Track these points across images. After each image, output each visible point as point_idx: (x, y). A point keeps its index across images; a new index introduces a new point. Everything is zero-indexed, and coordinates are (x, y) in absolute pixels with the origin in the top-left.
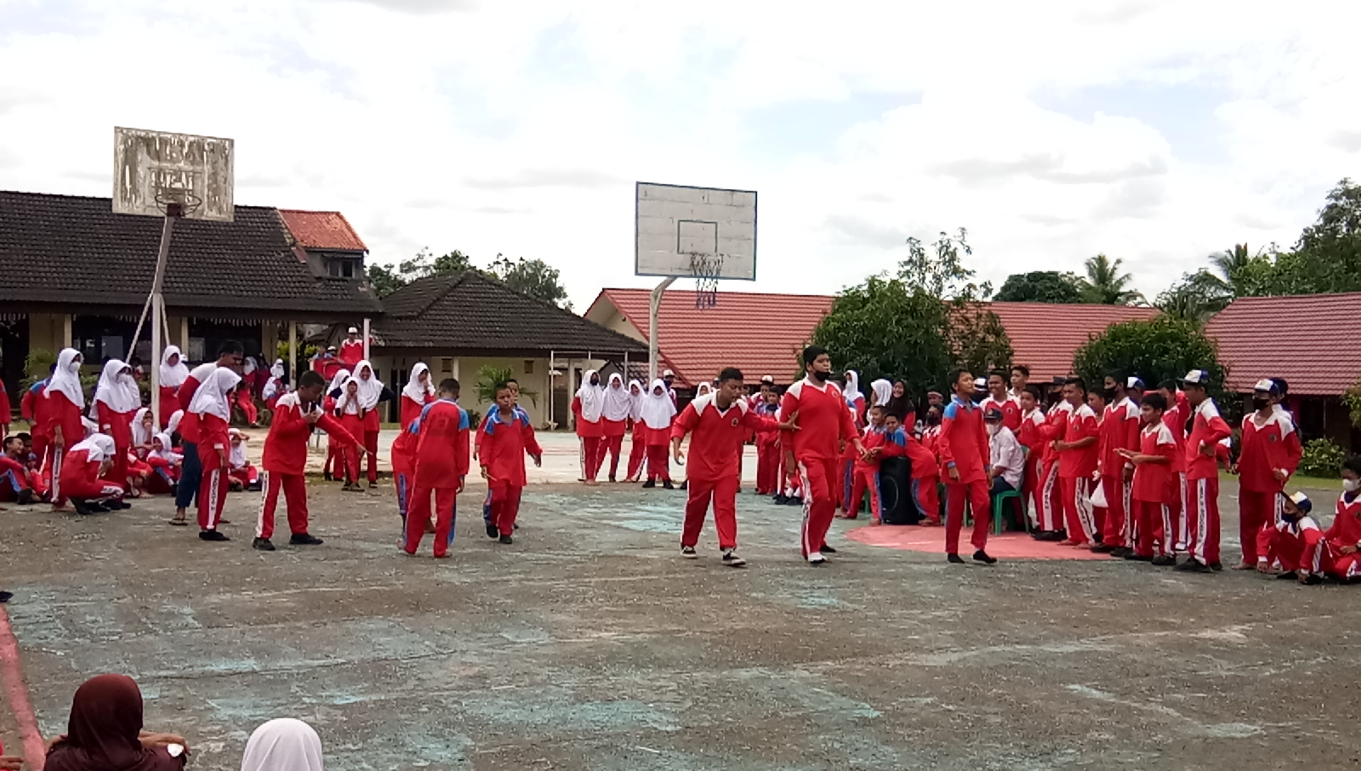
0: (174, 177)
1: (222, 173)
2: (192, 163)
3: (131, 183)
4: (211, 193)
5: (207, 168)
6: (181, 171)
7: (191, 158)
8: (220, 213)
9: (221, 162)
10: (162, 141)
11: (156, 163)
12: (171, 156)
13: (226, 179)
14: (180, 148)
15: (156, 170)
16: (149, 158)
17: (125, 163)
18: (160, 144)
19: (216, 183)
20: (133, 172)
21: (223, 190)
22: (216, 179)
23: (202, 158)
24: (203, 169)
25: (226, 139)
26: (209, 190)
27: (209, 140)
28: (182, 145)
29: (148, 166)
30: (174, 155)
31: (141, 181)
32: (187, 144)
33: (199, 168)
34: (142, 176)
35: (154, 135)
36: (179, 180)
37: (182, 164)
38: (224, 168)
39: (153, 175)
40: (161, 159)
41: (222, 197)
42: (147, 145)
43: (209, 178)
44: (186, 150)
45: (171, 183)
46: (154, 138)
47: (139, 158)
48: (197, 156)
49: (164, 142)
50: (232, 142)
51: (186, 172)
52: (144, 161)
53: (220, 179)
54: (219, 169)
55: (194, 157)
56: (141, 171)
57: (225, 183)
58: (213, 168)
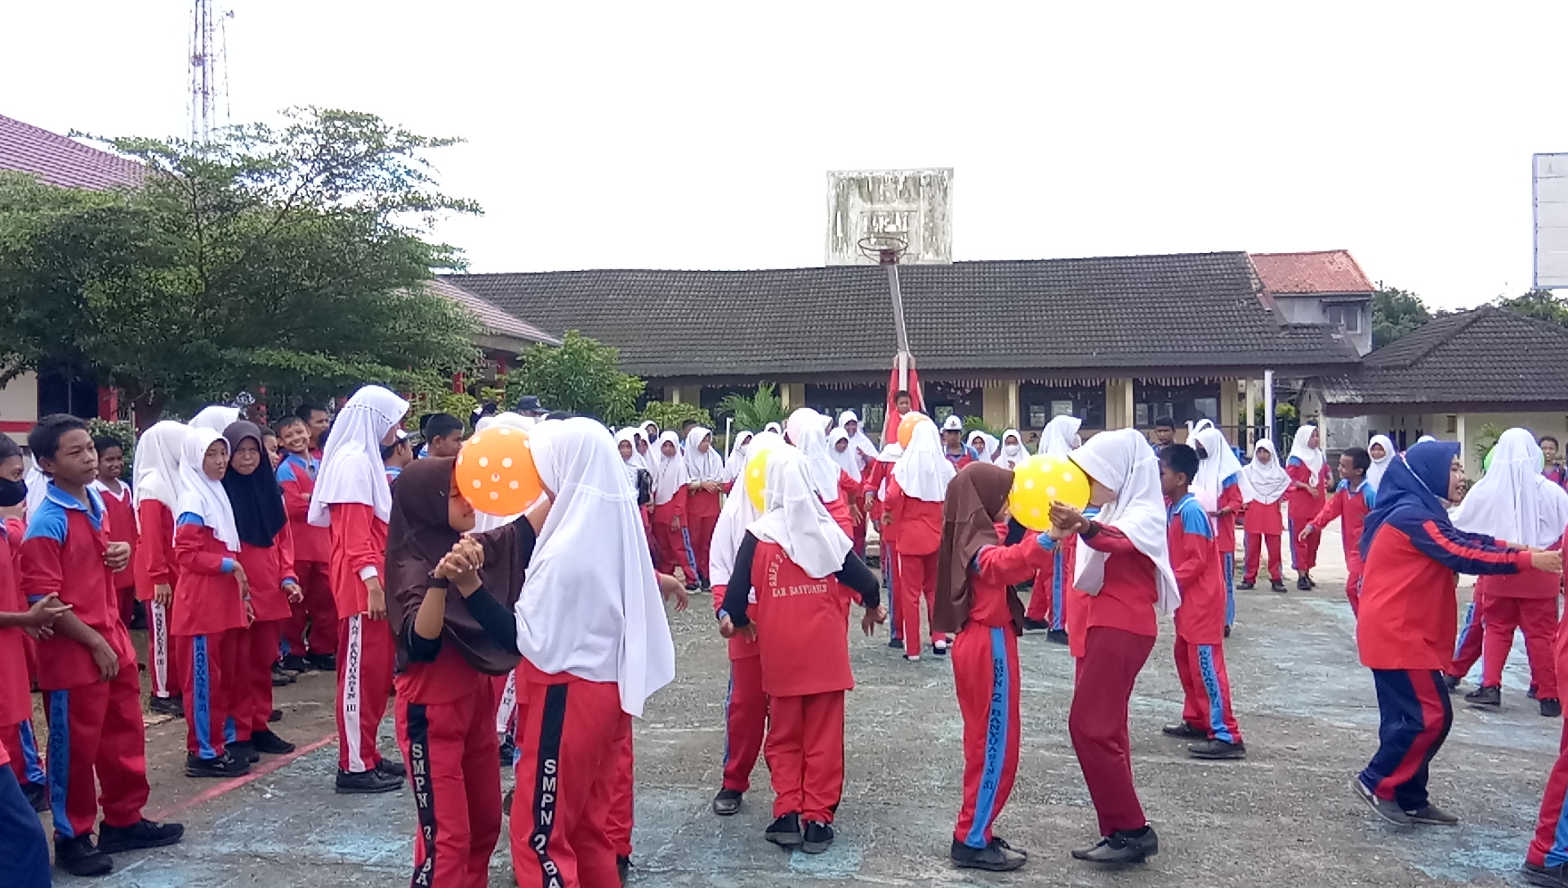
0: (887, 220)
1: (940, 209)
2: (907, 201)
3: (843, 230)
4: (927, 234)
5: (924, 206)
6: (894, 211)
7: (906, 196)
8: (937, 255)
9: (939, 196)
10: (876, 180)
11: (868, 206)
12: (885, 196)
13: (944, 215)
14: (894, 186)
15: (869, 214)
16: (861, 200)
17: (837, 208)
18: (873, 183)
19: (933, 221)
20: (845, 218)
21: (941, 227)
22: (933, 216)
23: (919, 194)
24: (919, 207)
25: (944, 169)
26: (925, 230)
27: (926, 173)
28: (896, 182)
29: (861, 210)
30: (888, 194)
31: (853, 228)
32: (902, 180)
33: (914, 206)
34: (854, 222)
35: (867, 174)
36: (893, 222)
37: (896, 204)
38: (942, 203)
39: (866, 219)
40: (875, 200)
41: (940, 237)
42: (860, 187)
43: (925, 216)
44: (900, 187)
45: (884, 226)
46: (866, 178)
47: (851, 202)
48: (912, 192)
49: (877, 181)
50: (951, 171)
51: (900, 212)
52: (856, 203)
53: (938, 215)
54: (936, 205)
55: (910, 195)
56: (853, 216)
57: (943, 219)
58: (930, 204)
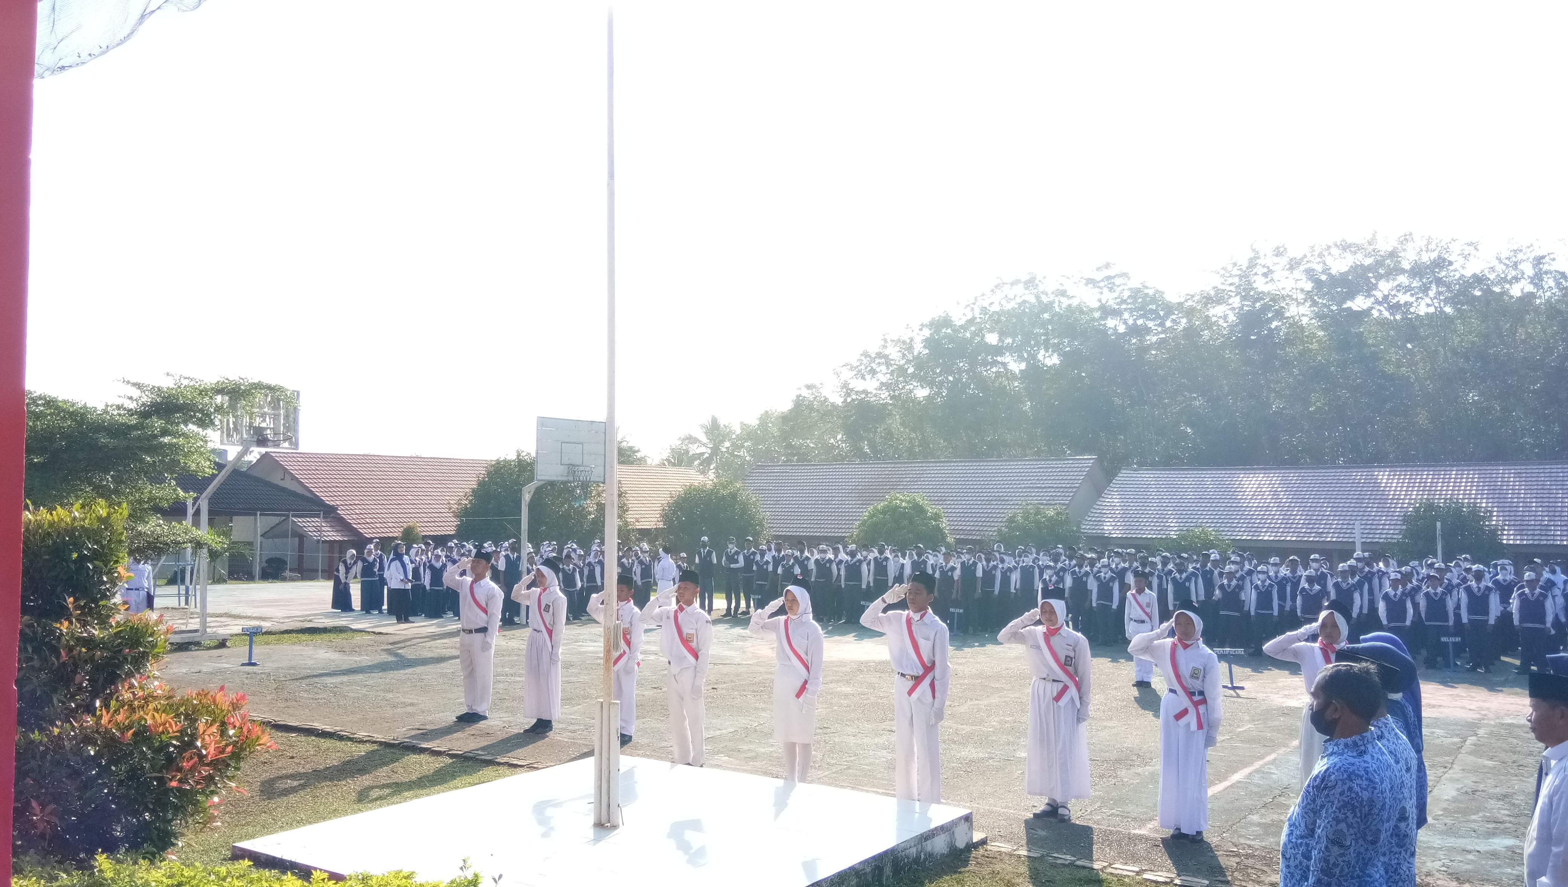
0: (261, 419)
1: (292, 416)
2: (273, 408)
3: (234, 424)
4: (285, 430)
5: (283, 412)
6: (265, 414)
8: (291, 445)
12: (260, 404)
13: (294, 420)
19: (288, 423)
21: (293, 427)
22: (288, 420)
23: (280, 405)
24: (280, 413)
25: (295, 391)
26: (283, 428)
30: (262, 403)
31: (240, 422)
33: (277, 412)
36: (264, 420)
37: (266, 410)
38: (293, 411)
39: (248, 417)
41: (292, 433)
43: (284, 419)
45: (259, 423)
47: (239, 405)
50: (298, 393)
51: (269, 414)
53: (291, 420)
54: (290, 413)
55: (274, 404)
58: (286, 412)
